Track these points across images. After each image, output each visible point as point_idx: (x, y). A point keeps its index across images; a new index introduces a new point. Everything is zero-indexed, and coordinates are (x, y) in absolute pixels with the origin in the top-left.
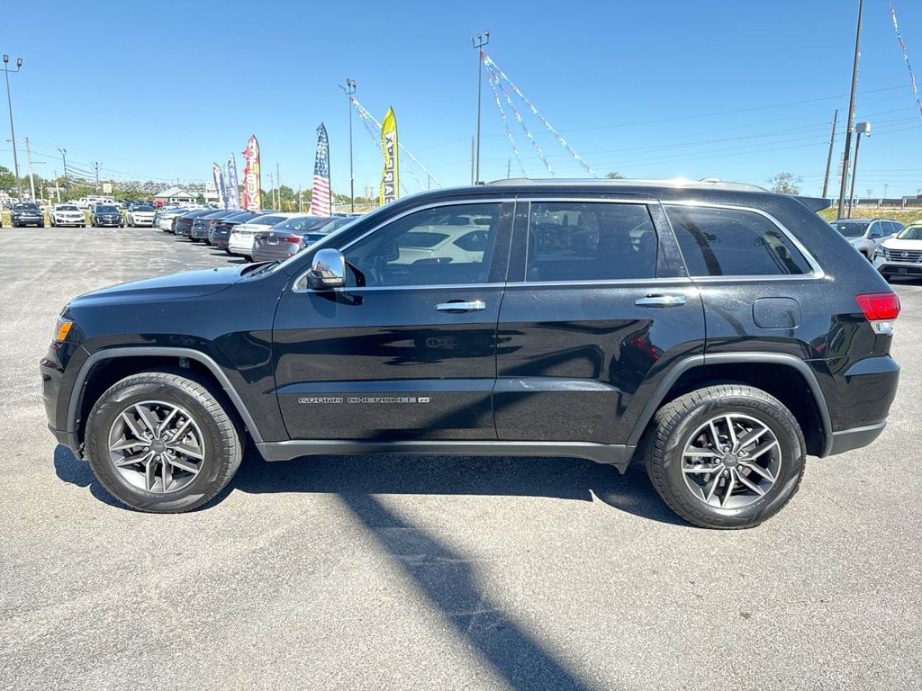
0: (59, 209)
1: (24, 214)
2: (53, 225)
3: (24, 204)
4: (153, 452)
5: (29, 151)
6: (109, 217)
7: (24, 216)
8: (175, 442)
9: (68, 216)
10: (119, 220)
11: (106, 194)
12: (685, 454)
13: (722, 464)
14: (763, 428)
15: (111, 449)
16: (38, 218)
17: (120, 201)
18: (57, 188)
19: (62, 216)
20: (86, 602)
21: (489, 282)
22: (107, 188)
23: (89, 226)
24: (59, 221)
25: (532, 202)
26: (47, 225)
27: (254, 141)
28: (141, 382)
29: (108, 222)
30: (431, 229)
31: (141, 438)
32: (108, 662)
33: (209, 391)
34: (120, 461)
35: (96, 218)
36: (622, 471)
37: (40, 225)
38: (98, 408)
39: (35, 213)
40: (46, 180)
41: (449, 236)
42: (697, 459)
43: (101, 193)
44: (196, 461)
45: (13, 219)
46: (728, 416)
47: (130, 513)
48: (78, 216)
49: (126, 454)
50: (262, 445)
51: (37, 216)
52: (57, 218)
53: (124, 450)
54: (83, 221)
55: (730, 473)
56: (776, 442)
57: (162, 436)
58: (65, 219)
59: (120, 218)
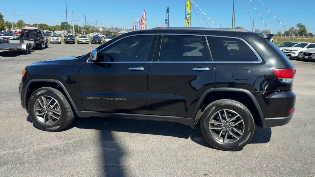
0: (80, 37)
1: (68, 39)
2: (78, 43)
3: (69, 35)
4: (47, 112)
5: (73, 16)
6: (97, 40)
7: (68, 40)
8: (52, 109)
9: (83, 40)
10: (101, 42)
11: (100, 32)
12: (210, 122)
13: (224, 127)
14: (237, 115)
15: (35, 110)
16: (73, 40)
17: (104, 35)
18: (84, 30)
19: (81, 40)
20: (13, 151)
21: (147, 61)
22: (101, 30)
23: (90, 44)
24: (80, 41)
25: (163, 35)
26: (76, 43)
27: (145, 13)
28: (43, 89)
29: (97, 42)
30: (192, 45)
31: (43, 107)
32: (8, 165)
33: (63, 94)
34: (38, 114)
35: (92, 41)
36: (193, 128)
37: (74, 43)
38: (31, 97)
39: (71, 38)
40: (81, 27)
41: (197, 48)
42: (216, 125)
43: (98, 31)
44: (58, 115)
45: (65, 41)
46: (225, 110)
47: (40, 131)
48: (86, 40)
49: (40, 112)
50: (77, 112)
51: (73, 39)
52: (79, 40)
53: (39, 110)
54: (88, 42)
55: (226, 130)
56: (242, 120)
57: (49, 107)
58: (82, 41)
59: (101, 41)
